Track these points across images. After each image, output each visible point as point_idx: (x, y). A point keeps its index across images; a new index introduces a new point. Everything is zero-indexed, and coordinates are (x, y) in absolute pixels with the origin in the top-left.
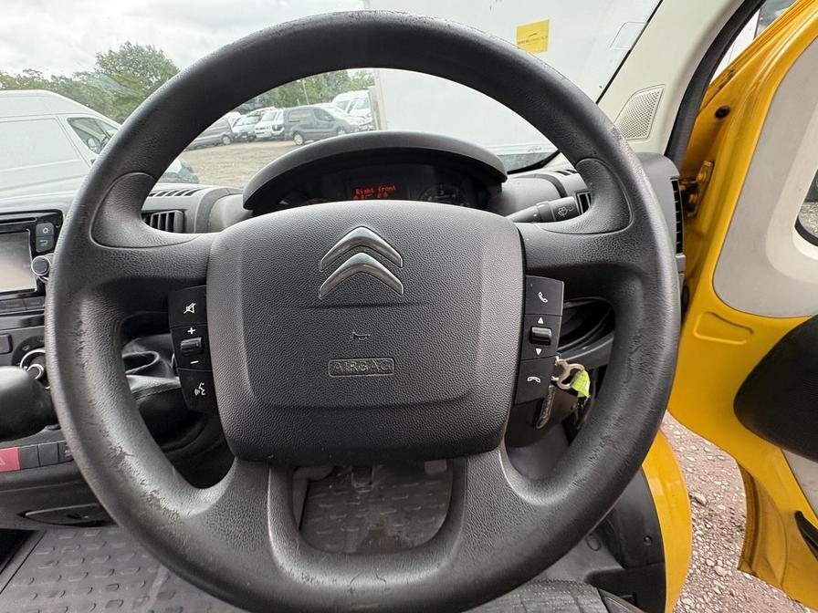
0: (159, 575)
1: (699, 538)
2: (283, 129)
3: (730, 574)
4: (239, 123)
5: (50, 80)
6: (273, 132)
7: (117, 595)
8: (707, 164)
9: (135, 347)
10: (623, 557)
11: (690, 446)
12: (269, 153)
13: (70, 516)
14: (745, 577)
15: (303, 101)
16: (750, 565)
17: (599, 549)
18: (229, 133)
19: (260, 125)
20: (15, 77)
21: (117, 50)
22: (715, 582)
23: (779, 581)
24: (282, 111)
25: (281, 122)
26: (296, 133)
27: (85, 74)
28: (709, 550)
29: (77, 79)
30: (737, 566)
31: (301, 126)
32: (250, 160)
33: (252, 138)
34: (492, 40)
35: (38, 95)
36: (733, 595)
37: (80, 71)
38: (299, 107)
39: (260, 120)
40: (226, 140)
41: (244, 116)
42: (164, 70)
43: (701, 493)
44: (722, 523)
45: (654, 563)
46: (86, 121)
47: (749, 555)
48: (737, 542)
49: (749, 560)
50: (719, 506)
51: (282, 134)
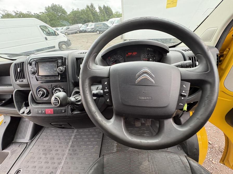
0: (70, 142)
1: (208, 153)
2: (94, 29)
3: (217, 163)
4: (82, 27)
5: (34, 15)
6: (91, 30)
7: (61, 145)
8: (227, 49)
9: (77, 89)
10: (187, 152)
11: (208, 128)
12: (90, 36)
13: (60, 125)
14: (221, 165)
15: (99, 21)
16: (223, 162)
17: (181, 150)
18: (79, 30)
19: (88, 28)
20: (25, 13)
21: (50, 6)
22: (212, 165)
23: (231, 166)
24: (94, 24)
25: (93, 27)
26: (97, 30)
27: (42, 13)
28: (211, 156)
29: (40, 14)
30: (219, 161)
31: (99, 28)
32: (84, 38)
33: (85, 32)
34: (178, 25)
35: (32, 19)
36: (216, 169)
37: (41, 12)
38: (99, 23)
39: (87, 26)
40: (78, 32)
41: (83, 25)
42: (62, 11)
43: (211, 141)
44: (216, 150)
45: (196, 155)
46: (44, 26)
47: (223, 159)
48: (220, 155)
49: (223, 160)
50: (216, 145)
51: (94, 31)
